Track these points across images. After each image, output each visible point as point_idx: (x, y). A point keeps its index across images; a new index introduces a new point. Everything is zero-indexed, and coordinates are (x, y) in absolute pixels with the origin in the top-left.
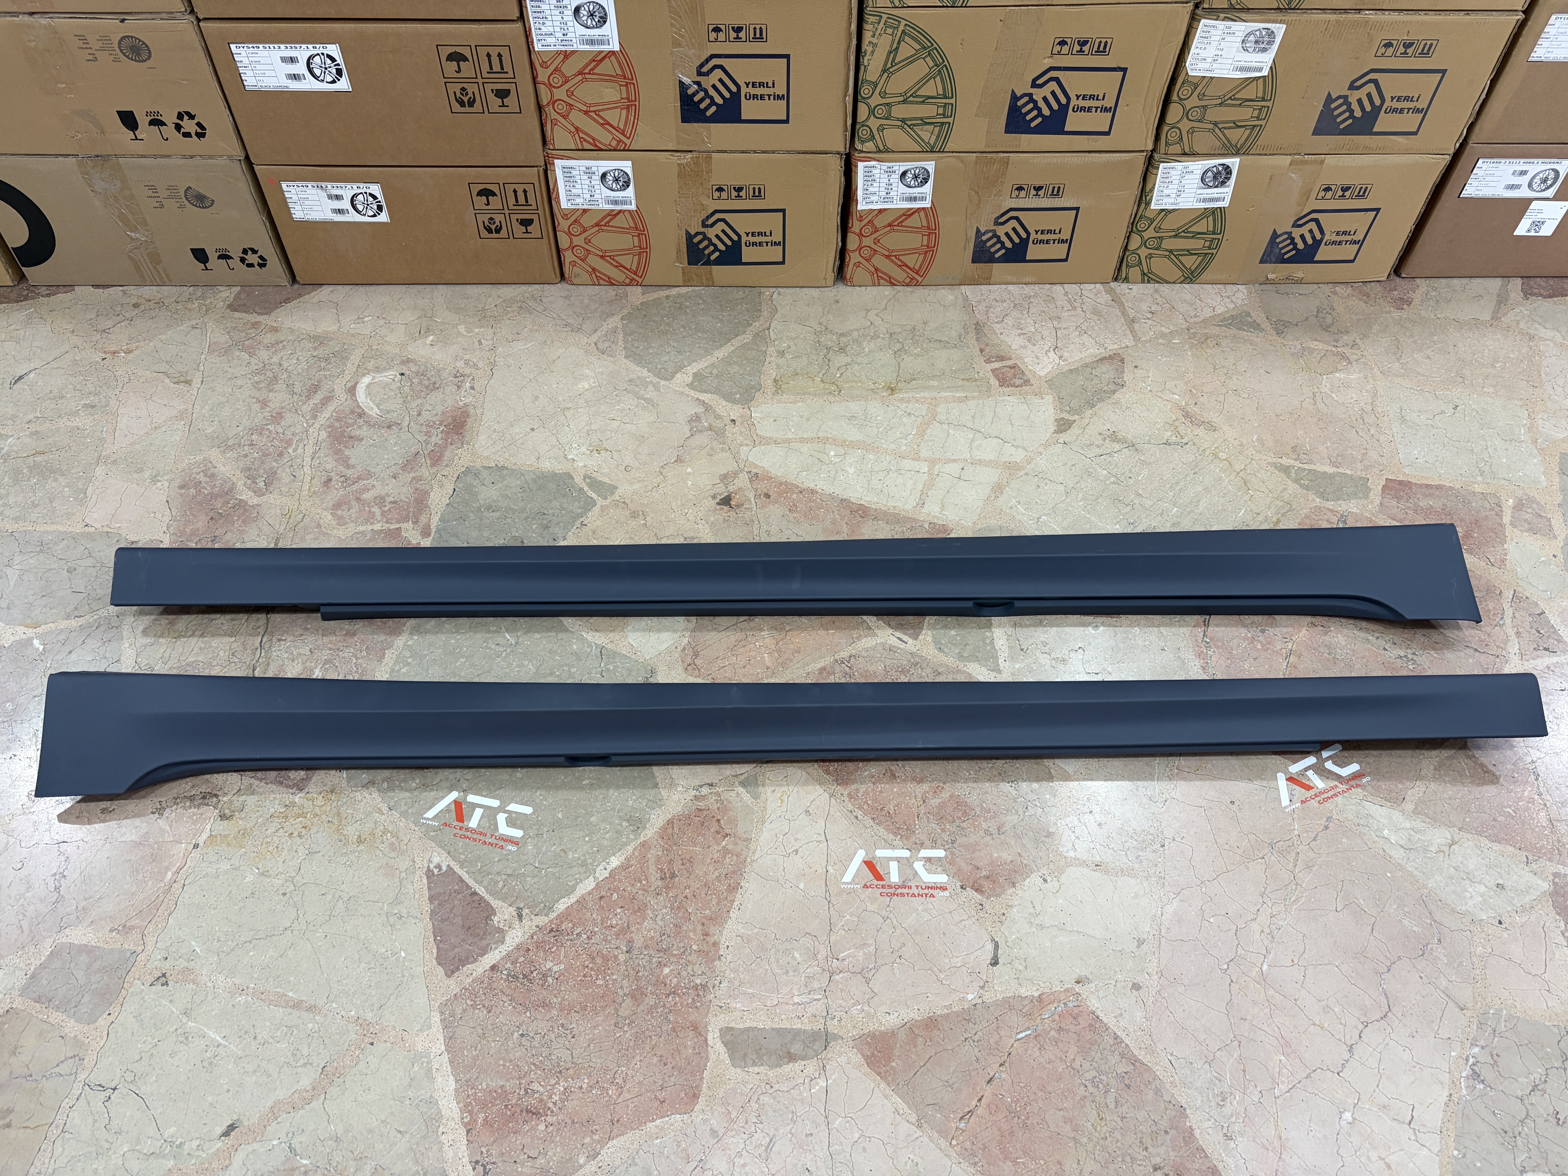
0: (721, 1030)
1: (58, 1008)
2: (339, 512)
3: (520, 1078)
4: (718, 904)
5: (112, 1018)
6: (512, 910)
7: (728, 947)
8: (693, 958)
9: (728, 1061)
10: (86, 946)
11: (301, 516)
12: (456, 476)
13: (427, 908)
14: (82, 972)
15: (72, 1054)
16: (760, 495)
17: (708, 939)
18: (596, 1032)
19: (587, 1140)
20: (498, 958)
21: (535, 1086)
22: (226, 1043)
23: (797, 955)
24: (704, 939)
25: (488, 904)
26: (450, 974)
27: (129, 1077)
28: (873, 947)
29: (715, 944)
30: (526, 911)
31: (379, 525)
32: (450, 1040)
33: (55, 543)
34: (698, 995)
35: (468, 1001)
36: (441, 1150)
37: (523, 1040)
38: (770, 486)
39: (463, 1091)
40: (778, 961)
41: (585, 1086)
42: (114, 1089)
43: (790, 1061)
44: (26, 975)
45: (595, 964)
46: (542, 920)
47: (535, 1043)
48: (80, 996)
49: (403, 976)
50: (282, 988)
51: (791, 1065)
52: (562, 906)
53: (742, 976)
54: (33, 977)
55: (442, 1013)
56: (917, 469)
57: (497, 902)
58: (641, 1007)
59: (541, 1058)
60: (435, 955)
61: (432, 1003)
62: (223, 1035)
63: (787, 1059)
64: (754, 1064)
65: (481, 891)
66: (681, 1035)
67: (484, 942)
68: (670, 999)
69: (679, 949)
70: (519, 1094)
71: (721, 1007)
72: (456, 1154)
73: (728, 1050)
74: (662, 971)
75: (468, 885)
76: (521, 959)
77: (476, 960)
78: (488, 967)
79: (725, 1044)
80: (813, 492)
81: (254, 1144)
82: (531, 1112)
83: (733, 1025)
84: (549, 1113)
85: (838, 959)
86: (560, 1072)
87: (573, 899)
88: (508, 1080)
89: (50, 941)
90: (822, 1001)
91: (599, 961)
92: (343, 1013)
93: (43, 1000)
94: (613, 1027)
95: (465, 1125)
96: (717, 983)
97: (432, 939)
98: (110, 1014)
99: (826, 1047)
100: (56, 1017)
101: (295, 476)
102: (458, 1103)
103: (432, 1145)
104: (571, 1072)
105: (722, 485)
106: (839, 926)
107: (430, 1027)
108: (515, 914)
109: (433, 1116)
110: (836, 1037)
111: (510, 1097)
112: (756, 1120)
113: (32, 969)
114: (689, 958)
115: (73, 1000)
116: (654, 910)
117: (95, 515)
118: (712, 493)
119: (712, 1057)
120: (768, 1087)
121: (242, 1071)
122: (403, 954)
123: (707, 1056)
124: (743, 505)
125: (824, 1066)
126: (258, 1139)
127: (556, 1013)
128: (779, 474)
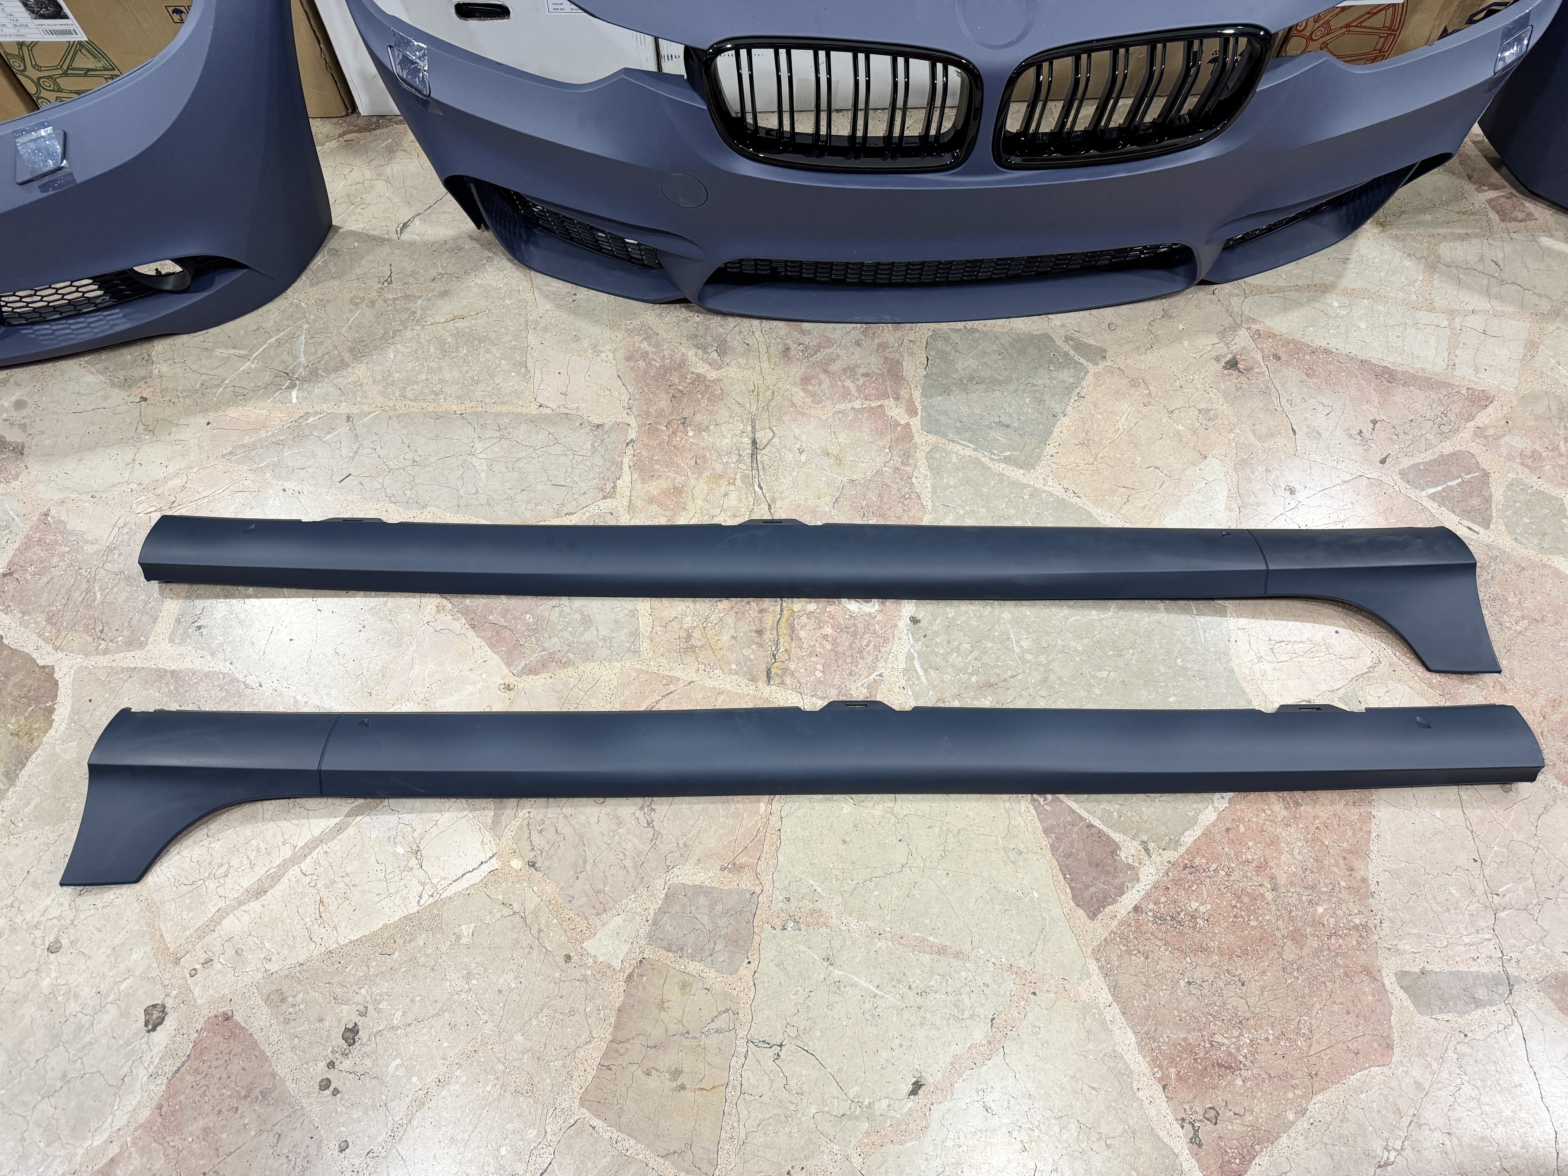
0: (1396, 974)
1: (692, 957)
2: (810, 388)
3: (1200, 1030)
4: (1354, 835)
5: (753, 966)
6: (1136, 843)
7: (1378, 882)
8: (1344, 895)
9: (1412, 1008)
10: (701, 887)
11: (769, 393)
12: (924, 341)
13: (1045, 842)
14: (706, 917)
15: (724, 1009)
16: (1268, 356)
17: (1354, 874)
18: (1266, 978)
19: (1290, 1095)
20: (1138, 898)
21: (1218, 1038)
22: (882, 994)
23: (1454, 892)
24: (1350, 875)
25: (1108, 838)
26: (1093, 916)
27: (792, 1032)
28: (1531, 881)
29: (1364, 880)
30: (1151, 845)
31: (858, 402)
32: (1115, 989)
33: (514, 428)
34: (1361, 936)
35: (1121, 947)
36: (1141, 1107)
37: (1192, 988)
38: (1277, 345)
39: (1146, 1044)
40: (1435, 898)
41: (1271, 1037)
42: (781, 1046)
43: (1477, 1007)
44: (647, 921)
45: (1242, 902)
46: (1172, 855)
47: (1205, 991)
48: (712, 942)
49: (1044, 919)
50: (920, 932)
51: (1480, 1011)
52: (1189, 838)
53: (1402, 915)
54: (655, 923)
55: (1098, 960)
56: (1436, 323)
57: (1117, 835)
58: (1305, 952)
59: (1215, 1008)
60: (1070, 895)
61: (1084, 949)
62: (876, 985)
63: (1473, 1005)
64: (1441, 1011)
65: (1097, 823)
66: (1356, 980)
67: (1118, 881)
68: (1333, 941)
69: (1326, 886)
70: (1204, 1047)
71: (1389, 949)
72: (1159, 1112)
73: (1410, 996)
74: (1316, 911)
75: (1081, 817)
76: (1163, 899)
77: (1115, 901)
78: (1130, 908)
79: (1405, 989)
80: (1327, 352)
81: (946, 1103)
82: (1223, 1065)
83: (1407, 969)
84: (1242, 1066)
85: (1498, 895)
86: (1241, 1022)
87: (1198, 832)
88: (1189, 1032)
89: (659, 883)
90: (1493, 942)
91: (1246, 899)
92: (993, 960)
93: (674, 948)
94: (1281, 973)
95: (1160, 1080)
96: (1377, 922)
97: (1061, 877)
98: (749, 963)
99: (1511, 990)
100: (694, 967)
101: (748, 345)
102: (1144, 1057)
103: (1131, 1102)
104: (1252, 1022)
105: (1222, 345)
106: (1489, 859)
107: (1089, 976)
108: (1140, 848)
109: (1123, 1071)
110: (1519, 980)
111: (1196, 1050)
112: (1458, 1072)
113: (652, 914)
114: (1340, 895)
115: (706, 947)
116: (1288, 843)
117: (546, 394)
118: (1214, 354)
119: (1395, 1003)
120: (1462, 1036)
121: (909, 1024)
122: (1036, 895)
123: (1390, 1003)
124: (1252, 368)
125: (1514, 1012)
126: (949, 1098)
127: (1217, 958)
128: (1284, 331)
